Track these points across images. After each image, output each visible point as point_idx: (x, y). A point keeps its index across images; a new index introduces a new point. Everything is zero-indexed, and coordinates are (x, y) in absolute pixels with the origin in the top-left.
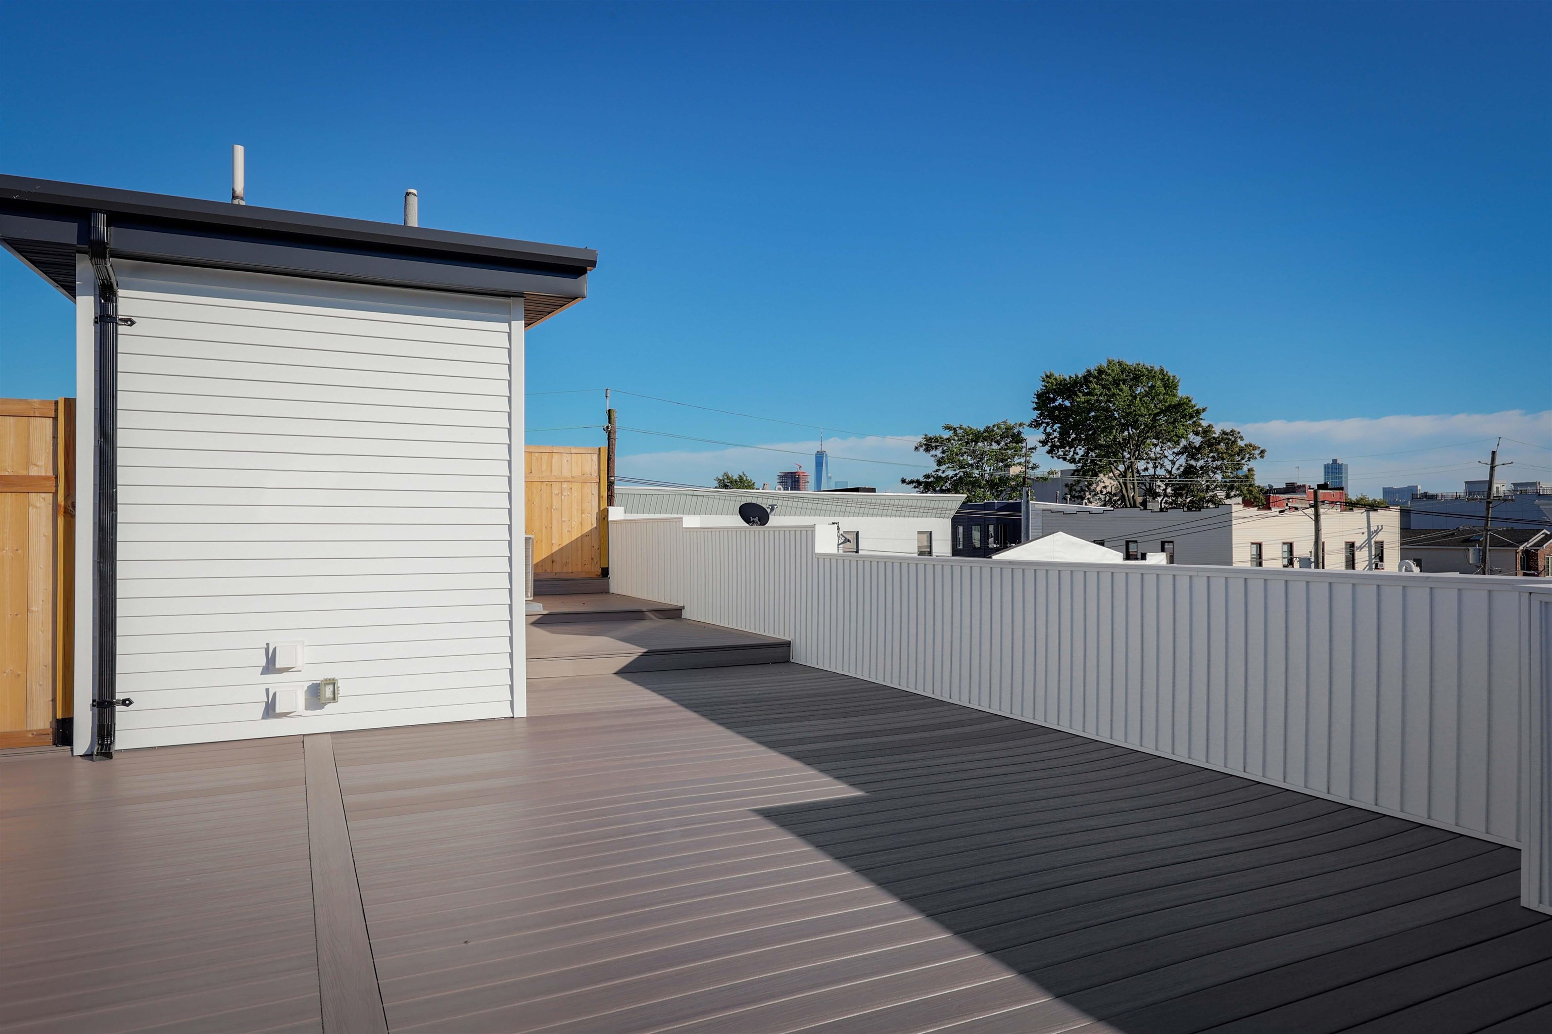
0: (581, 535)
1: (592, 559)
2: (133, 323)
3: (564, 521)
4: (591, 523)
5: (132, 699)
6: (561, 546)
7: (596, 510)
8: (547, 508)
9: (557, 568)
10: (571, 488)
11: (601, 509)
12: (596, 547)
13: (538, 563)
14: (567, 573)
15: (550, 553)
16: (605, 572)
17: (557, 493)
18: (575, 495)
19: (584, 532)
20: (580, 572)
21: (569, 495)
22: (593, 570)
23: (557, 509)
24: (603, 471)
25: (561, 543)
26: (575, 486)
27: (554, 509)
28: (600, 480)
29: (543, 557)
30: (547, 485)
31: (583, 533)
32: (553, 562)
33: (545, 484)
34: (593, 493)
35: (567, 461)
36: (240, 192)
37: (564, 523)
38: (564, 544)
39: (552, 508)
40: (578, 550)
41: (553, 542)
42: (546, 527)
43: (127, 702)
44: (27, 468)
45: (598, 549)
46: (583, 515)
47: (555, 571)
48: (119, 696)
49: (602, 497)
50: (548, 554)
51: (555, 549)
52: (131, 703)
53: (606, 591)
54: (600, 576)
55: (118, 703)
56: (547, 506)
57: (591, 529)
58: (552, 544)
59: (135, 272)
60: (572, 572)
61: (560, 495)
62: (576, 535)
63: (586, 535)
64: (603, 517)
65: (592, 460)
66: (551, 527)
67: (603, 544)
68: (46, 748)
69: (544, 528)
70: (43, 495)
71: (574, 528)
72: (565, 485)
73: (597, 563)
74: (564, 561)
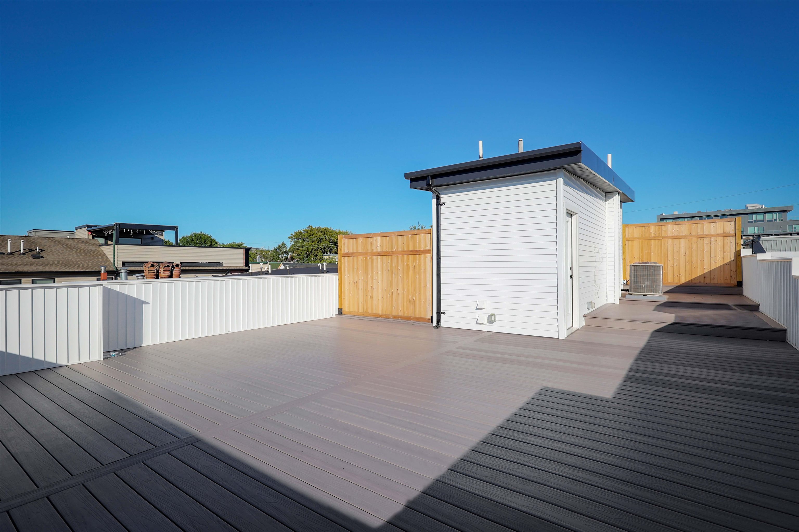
0: (723, 264)
1: (731, 277)
2: (445, 204)
3: (712, 257)
4: (730, 257)
5: (445, 313)
6: (710, 270)
7: (733, 251)
8: (701, 251)
9: (707, 281)
10: (717, 240)
11: (737, 250)
12: (734, 270)
13: (695, 278)
14: (714, 283)
15: (703, 273)
16: (740, 284)
17: (708, 243)
18: (719, 243)
19: (726, 263)
20: (722, 283)
21: (715, 244)
22: (731, 282)
23: (707, 251)
24: (738, 230)
25: (710, 268)
26: (719, 239)
27: (705, 251)
28: (736, 235)
29: (699, 275)
30: (701, 239)
31: (724, 263)
32: (705, 278)
33: (699, 239)
34: (731, 242)
35: (714, 226)
36: (481, 156)
37: (711, 258)
38: (712, 269)
39: (704, 251)
40: (721, 272)
41: (705, 268)
42: (700, 260)
43: (444, 313)
44: (426, 248)
45: (735, 271)
46: (725, 254)
47: (706, 282)
48: (442, 311)
49: (737, 244)
50: (702, 274)
51: (706, 271)
52: (445, 314)
53: (741, 294)
54: (736, 286)
55: (441, 313)
56: (701, 250)
57: (730, 261)
58: (704, 268)
59: (445, 189)
60: (717, 283)
61: (709, 244)
62: (720, 264)
63: (727, 264)
64: (738, 254)
65: (731, 225)
66: (704, 260)
67: (738, 268)
68: (429, 323)
69: (699, 261)
70: (429, 255)
71: (718, 260)
72: (712, 239)
73: (734, 279)
74: (712, 277)
